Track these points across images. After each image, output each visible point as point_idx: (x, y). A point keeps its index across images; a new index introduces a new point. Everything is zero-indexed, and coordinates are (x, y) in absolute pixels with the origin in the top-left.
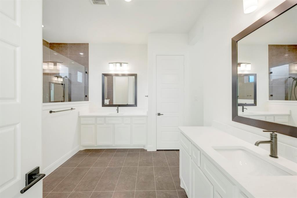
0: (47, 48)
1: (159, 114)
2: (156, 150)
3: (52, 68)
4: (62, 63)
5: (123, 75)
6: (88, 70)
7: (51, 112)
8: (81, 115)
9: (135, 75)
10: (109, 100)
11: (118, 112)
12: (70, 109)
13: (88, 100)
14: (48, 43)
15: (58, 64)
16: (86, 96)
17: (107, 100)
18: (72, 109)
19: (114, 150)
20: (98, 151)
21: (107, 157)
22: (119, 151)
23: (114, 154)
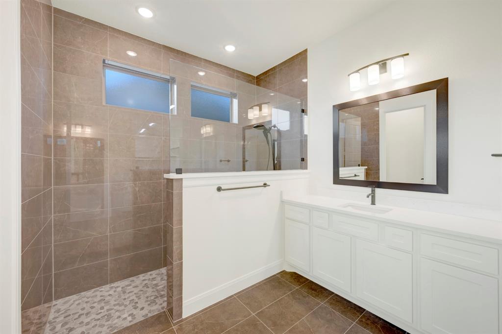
0: (253, 85)
3: (257, 115)
4: (269, 102)
6: (306, 105)
7: (219, 189)
8: (285, 198)
10: (366, 167)
11: (373, 203)
12: (262, 185)
13: (306, 168)
14: (254, 77)
15: (263, 105)
16: (303, 160)
17: (361, 167)
18: (265, 184)
19: (355, 311)
20: (316, 291)
21: (327, 327)
22: (369, 322)
23: (350, 326)
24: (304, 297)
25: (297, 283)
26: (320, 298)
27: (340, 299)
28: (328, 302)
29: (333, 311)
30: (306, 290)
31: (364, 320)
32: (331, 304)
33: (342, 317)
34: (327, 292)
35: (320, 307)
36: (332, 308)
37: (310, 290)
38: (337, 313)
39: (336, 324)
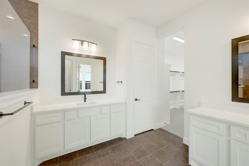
1: (136, 100)
2: (134, 136)
5: (88, 57)
9: (104, 59)
11: (85, 101)
13: (37, 87)
16: (34, 81)
19: (91, 149)
20: (68, 157)
21: (91, 162)
22: (97, 148)
23: (95, 154)
24: (67, 165)
25: (54, 164)
26: (74, 158)
27: (81, 151)
28: (79, 156)
29: (86, 156)
30: (64, 162)
31: (95, 149)
32: (81, 155)
33: (90, 155)
34: (73, 153)
35: (79, 160)
36: (83, 156)
37: (66, 160)
38: (87, 155)
39: (92, 158)
